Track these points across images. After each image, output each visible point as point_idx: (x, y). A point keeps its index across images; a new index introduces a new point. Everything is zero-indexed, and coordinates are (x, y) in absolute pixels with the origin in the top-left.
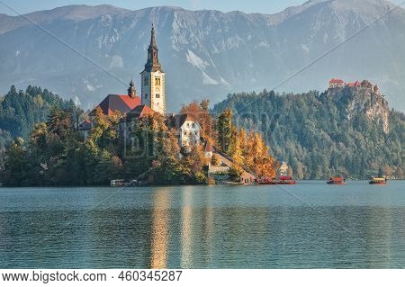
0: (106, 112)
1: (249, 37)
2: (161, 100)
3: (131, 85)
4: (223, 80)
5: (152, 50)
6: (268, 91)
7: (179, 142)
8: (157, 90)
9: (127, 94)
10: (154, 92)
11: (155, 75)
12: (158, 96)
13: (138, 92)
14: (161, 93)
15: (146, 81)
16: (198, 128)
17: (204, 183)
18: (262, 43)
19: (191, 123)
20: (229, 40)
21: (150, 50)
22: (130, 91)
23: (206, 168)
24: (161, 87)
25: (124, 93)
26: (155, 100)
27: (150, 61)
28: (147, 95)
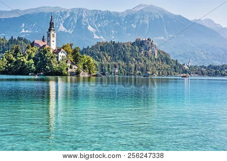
2: (55, 43)
3: (44, 37)
4: (101, 37)
5: (51, 24)
7: (57, 60)
10: (52, 40)
15: (49, 35)
16: (65, 54)
17: (66, 75)
18: (117, 23)
19: (63, 52)
20: (104, 22)
24: (55, 38)
26: (52, 43)
28: (49, 41)
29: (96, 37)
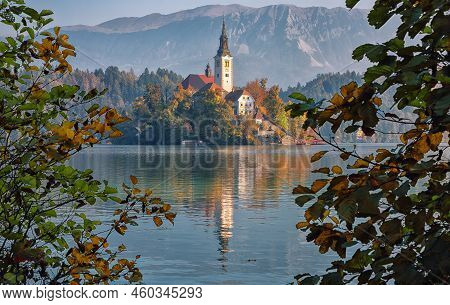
0: (186, 88)
1: (349, 28)
2: (230, 79)
3: (208, 67)
4: (327, 63)
5: (223, 40)
6: (351, 72)
7: (236, 112)
8: (227, 71)
9: (204, 73)
10: (224, 73)
11: (224, 58)
12: (227, 75)
13: (212, 73)
14: (230, 73)
15: (218, 64)
16: (251, 100)
17: (252, 144)
18: (359, 34)
19: (246, 97)
20: (333, 31)
21: (221, 39)
22: (207, 71)
23: (255, 132)
24: (230, 68)
25: (202, 73)
26: (224, 78)
27: (221, 47)
28: (219, 75)
29: (315, 63)
